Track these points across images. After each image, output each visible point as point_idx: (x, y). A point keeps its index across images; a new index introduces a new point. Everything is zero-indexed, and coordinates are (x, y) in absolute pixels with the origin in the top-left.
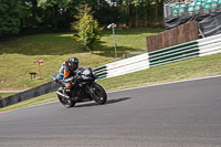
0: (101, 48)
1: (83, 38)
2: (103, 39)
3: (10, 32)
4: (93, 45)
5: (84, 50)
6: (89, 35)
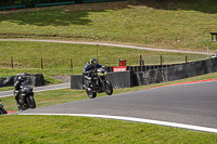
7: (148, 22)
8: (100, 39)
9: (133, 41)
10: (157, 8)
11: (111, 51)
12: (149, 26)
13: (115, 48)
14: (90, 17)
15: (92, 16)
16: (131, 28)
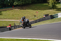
0: (56, 8)
1: (50, 5)
2: (57, 5)
3: (28, 3)
4: (54, 7)
5: (51, 9)
6: (52, 4)
7: (18, 13)
8: (5, 19)
9: (14, 19)
10: (21, 9)
11: (8, 22)
12: (18, 14)
13: (9, 21)
14: (2, 13)
15: (3, 13)
16: (13, 15)
